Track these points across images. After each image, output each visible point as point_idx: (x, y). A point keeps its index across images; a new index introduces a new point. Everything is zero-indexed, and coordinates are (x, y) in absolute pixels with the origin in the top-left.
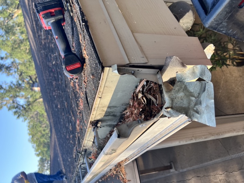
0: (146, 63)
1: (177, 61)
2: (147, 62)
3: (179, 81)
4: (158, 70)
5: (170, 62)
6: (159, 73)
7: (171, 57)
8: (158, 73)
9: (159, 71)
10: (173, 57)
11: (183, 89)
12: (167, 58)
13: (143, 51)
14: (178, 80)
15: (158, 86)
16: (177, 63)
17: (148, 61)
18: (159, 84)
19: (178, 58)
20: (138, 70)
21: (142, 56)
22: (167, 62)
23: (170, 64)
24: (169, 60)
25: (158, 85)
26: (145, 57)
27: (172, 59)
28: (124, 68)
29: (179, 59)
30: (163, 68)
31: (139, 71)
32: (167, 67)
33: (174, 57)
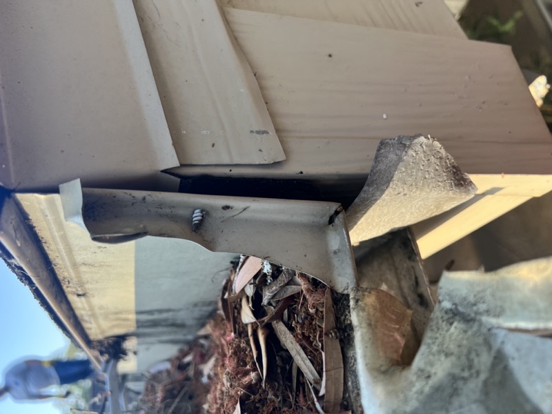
0: (276, 164)
1: (433, 159)
2: (281, 157)
3: (454, 314)
4: (334, 206)
5: (396, 166)
6: (336, 221)
7: (403, 144)
8: (331, 221)
9: (337, 213)
10: (416, 141)
11: (485, 383)
12: (383, 144)
13: (264, 97)
14: (447, 305)
15: (326, 299)
16: (431, 170)
17: (286, 152)
18: (333, 291)
19: (437, 144)
20: (226, 208)
21: (256, 129)
22: (382, 166)
23: (397, 175)
24: (392, 156)
25: (328, 295)
26: (272, 133)
27: (411, 152)
28: (139, 194)
29: (443, 152)
30: (362, 195)
31: (228, 213)
32: (383, 191)
33: (422, 139)
